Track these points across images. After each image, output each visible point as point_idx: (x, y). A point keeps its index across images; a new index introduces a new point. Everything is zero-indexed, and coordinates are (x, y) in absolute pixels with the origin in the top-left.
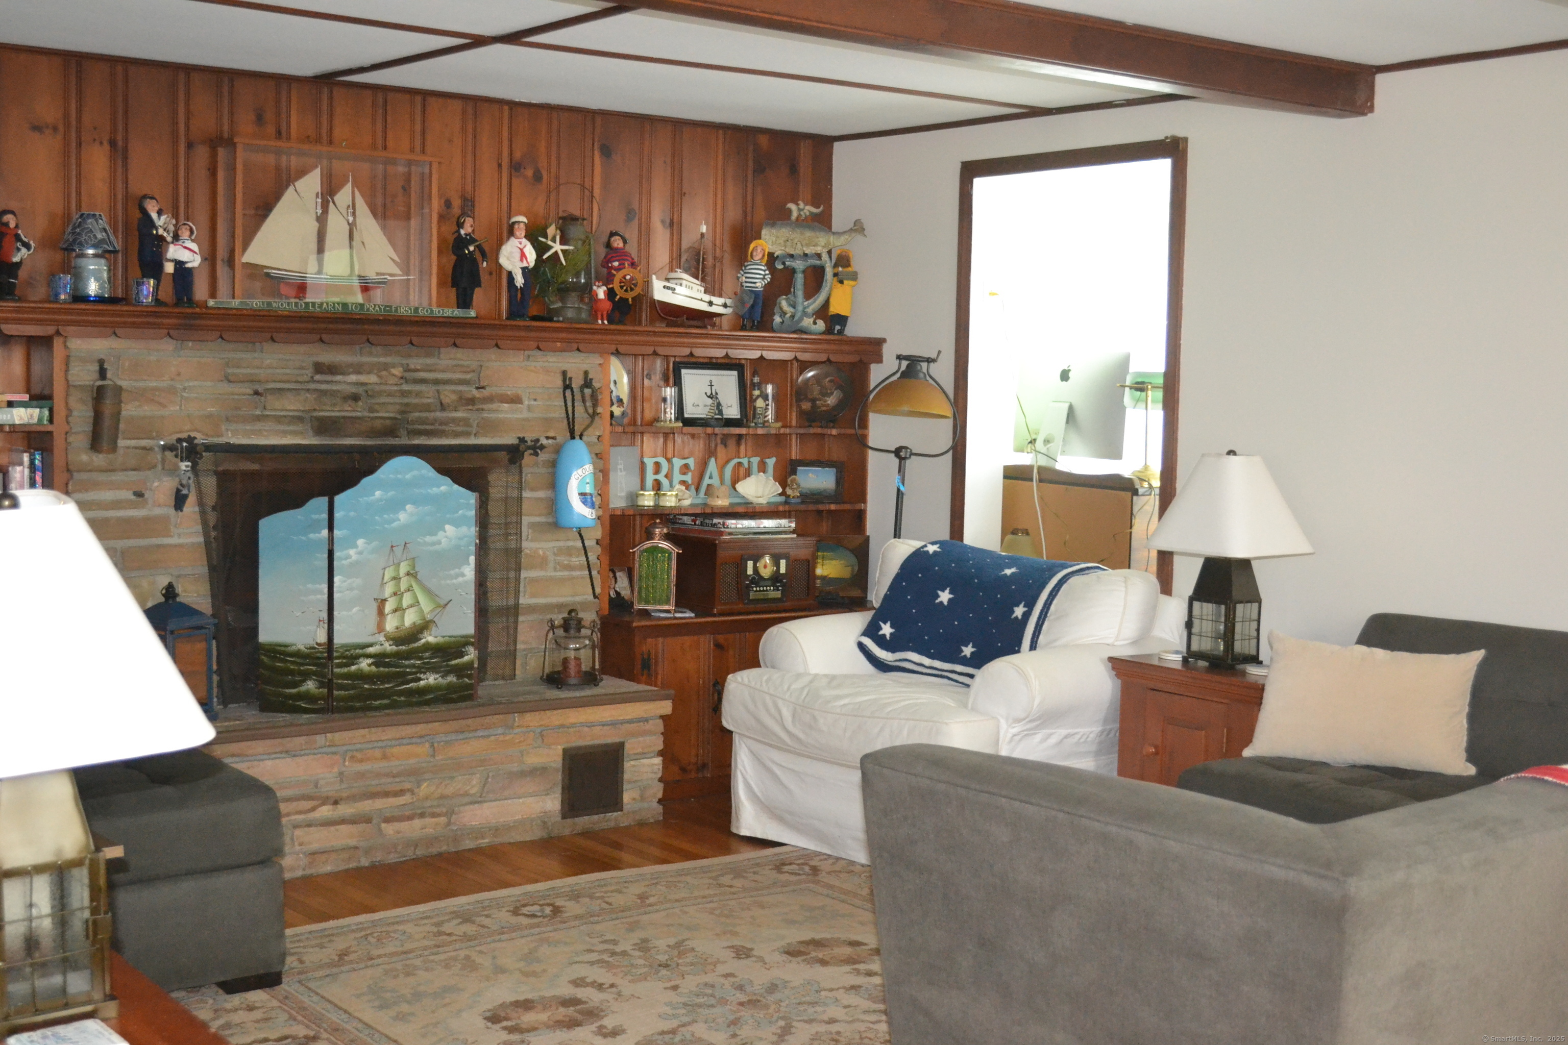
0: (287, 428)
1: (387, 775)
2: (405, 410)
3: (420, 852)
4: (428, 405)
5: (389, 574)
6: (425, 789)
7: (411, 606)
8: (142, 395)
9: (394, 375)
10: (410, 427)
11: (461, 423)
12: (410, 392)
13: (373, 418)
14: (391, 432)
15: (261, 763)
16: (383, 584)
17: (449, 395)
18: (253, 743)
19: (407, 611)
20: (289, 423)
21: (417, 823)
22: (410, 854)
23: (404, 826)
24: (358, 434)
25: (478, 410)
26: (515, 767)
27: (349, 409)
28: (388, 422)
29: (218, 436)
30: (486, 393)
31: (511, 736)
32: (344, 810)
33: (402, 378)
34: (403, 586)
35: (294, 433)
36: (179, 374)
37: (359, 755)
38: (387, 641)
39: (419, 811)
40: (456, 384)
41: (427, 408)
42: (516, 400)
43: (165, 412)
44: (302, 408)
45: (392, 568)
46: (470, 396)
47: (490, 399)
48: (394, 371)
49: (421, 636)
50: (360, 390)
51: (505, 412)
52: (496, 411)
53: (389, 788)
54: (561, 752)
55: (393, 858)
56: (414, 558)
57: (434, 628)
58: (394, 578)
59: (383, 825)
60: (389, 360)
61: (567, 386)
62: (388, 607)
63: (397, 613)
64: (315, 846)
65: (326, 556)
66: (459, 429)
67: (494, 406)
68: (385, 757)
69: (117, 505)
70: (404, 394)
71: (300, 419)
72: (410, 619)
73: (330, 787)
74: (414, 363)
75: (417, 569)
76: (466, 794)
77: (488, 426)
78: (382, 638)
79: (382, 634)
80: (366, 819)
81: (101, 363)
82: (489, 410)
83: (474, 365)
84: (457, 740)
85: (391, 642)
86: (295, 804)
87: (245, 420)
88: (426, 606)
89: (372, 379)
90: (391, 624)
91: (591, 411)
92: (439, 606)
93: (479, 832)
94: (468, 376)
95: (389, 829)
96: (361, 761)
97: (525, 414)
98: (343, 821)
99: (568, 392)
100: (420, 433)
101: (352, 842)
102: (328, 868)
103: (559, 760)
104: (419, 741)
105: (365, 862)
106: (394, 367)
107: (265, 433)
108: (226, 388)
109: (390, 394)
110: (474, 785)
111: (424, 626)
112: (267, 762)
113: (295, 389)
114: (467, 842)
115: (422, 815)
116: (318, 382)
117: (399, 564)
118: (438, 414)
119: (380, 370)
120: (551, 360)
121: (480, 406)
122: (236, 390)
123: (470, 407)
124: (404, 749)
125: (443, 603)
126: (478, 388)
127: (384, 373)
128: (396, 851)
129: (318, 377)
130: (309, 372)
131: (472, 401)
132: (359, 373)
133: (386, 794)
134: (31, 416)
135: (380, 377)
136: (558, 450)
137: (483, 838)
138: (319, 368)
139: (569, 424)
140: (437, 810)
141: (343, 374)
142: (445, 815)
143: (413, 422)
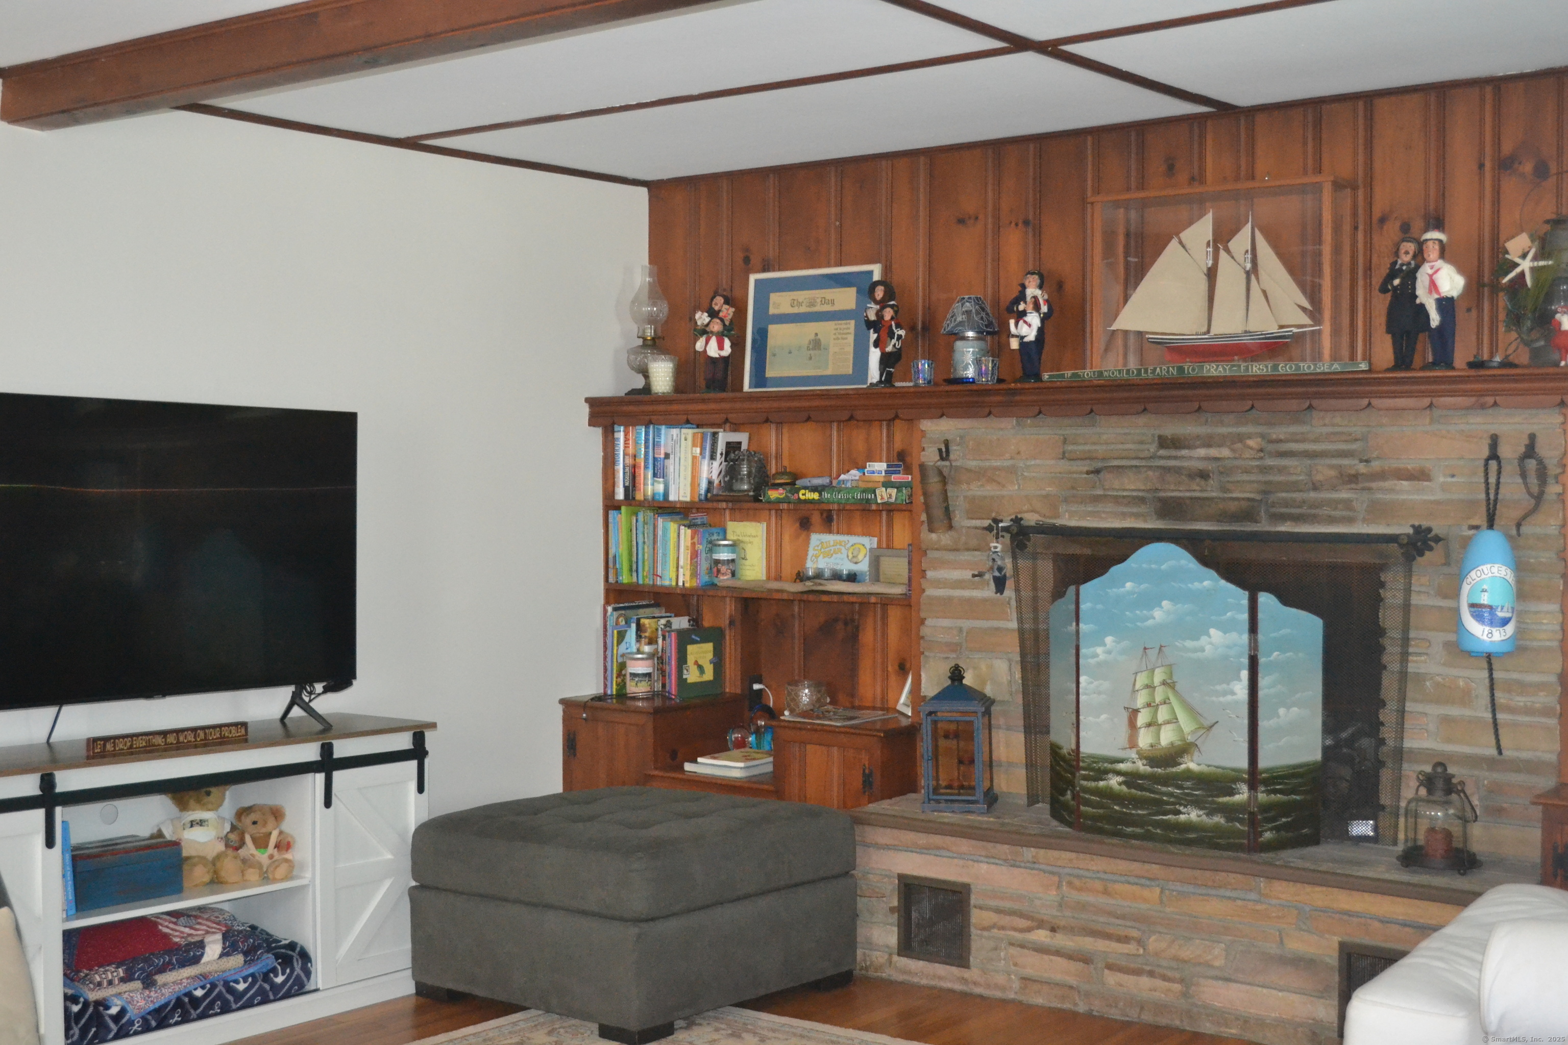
0: (1125, 510)
1: (1110, 914)
2: (1267, 490)
3: (1147, 1017)
4: (1295, 483)
5: (1141, 680)
6: (1154, 943)
7: (1168, 722)
8: (980, 474)
9: (1251, 448)
10: (1273, 510)
11: (1340, 506)
12: (1271, 468)
13: (1224, 499)
14: (1248, 515)
15: (976, 864)
16: (1134, 691)
17: (1324, 471)
18: (958, 840)
19: (1163, 727)
20: (1127, 505)
21: (1145, 982)
22: (1133, 1015)
23: (1129, 980)
24: (1208, 518)
25: (1363, 489)
26: (1272, 948)
27: (1198, 488)
28: (1244, 504)
29: (1056, 518)
30: (1376, 465)
31: (1264, 907)
32: (1062, 941)
33: (1261, 450)
34: (1158, 698)
35: (1136, 516)
36: (1019, 453)
37: (1077, 882)
38: (1141, 759)
39: (1148, 968)
40: (1333, 456)
41: (1294, 487)
42: (1420, 475)
43: (1004, 492)
44: (1143, 488)
45: (1145, 674)
46: (1353, 472)
47: (1382, 475)
48: (1250, 443)
49: (1181, 760)
50: (1210, 466)
51: (1405, 492)
52: (1391, 491)
53: (1110, 930)
54: (1336, 946)
55: (1115, 1014)
56: (1170, 666)
57: (1196, 754)
58: (1147, 687)
59: (1106, 971)
60: (1243, 429)
61: (1494, 455)
62: (1142, 719)
63: (1151, 728)
64: (1029, 972)
65: (1074, 651)
66: (1337, 513)
67: (1387, 484)
68: (1106, 892)
69: (959, 584)
70: (1264, 470)
71: (1142, 500)
72: (1167, 737)
73: (1049, 913)
74: (1279, 432)
75: (1175, 679)
76: (1208, 965)
77: (1377, 510)
78: (1133, 755)
79: (1134, 750)
80: (1085, 959)
81: (947, 443)
82: (1380, 489)
83: (1358, 430)
84: (1194, 894)
85: (1145, 762)
86: (1008, 918)
87: (1083, 500)
88: (1187, 724)
89: (1225, 452)
90: (1144, 740)
91: (1535, 490)
92: (1201, 727)
93: (1220, 1015)
94: (1354, 446)
95: (1112, 979)
96: (1080, 889)
97: (1439, 496)
98: (1058, 953)
99: (1493, 464)
100: (1283, 518)
101: (1072, 981)
102: (1039, 1001)
103: (1336, 954)
104: (1148, 883)
105: (1082, 1008)
106: (1250, 438)
107: (1103, 515)
108: (1064, 465)
109: (1247, 471)
110: (1217, 955)
111: (1183, 750)
112: (982, 865)
113: (1136, 467)
114: (1208, 1025)
115: (1151, 974)
116: (1161, 457)
117: (1153, 671)
118: (1312, 495)
119: (1233, 443)
120: (1472, 421)
121: (1367, 485)
122: (1075, 468)
123: (1353, 486)
124: (1128, 887)
125: (1207, 723)
126: (1361, 461)
127: (1239, 445)
128: (1116, 1007)
129: (1162, 452)
130: (1153, 448)
131: (1354, 478)
132: (1209, 446)
133: (1108, 936)
134: (890, 495)
135: (1233, 450)
136: (1466, 542)
137: (1227, 1026)
138: (1164, 442)
139: (1488, 510)
140: (1170, 974)
141: (1189, 447)
142: (1182, 981)
143: (1273, 505)
